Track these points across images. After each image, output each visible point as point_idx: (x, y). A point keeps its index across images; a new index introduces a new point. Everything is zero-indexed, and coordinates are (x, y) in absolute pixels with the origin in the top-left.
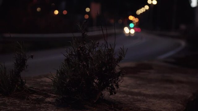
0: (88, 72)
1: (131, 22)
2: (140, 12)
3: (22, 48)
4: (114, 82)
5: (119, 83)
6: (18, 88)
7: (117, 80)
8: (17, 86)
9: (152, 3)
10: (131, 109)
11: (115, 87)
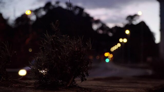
1: (107, 57)
2: (113, 49)
4: (85, 71)
6: (4, 79)
7: (87, 67)
9: (123, 42)
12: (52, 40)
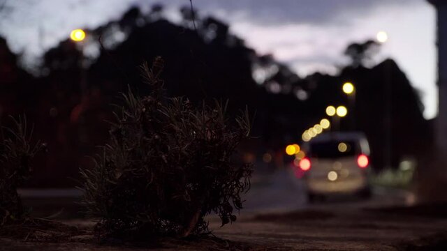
0: (163, 156)
2: (310, 134)
3: (20, 128)
4: (231, 195)
5: (243, 196)
6: (12, 217)
7: (237, 185)
8: (8, 213)
9: (336, 114)
10: (270, 249)
11: (232, 204)
12: (144, 109)
